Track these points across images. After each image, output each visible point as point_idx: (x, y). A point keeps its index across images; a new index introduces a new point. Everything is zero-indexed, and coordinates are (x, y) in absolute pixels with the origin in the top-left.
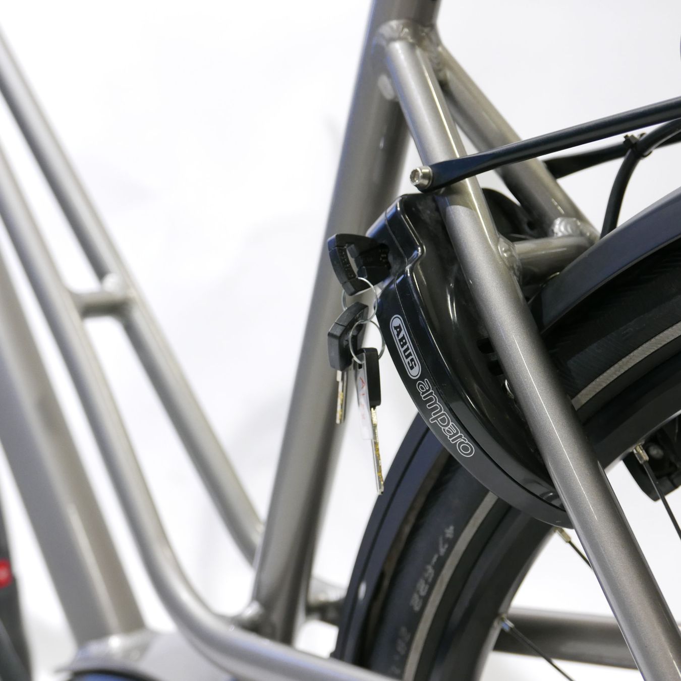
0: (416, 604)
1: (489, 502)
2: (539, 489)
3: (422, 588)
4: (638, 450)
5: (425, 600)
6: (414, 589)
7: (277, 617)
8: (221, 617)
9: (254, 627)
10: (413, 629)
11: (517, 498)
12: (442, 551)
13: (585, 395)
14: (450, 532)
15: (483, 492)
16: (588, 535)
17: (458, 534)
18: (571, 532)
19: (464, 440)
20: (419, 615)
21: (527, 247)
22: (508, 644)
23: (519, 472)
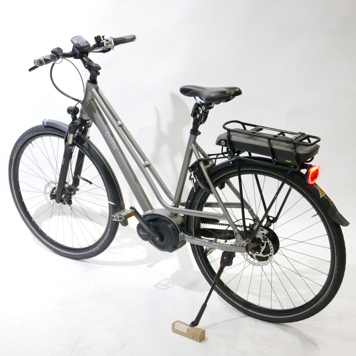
0: (196, 203)
1: (204, 191)
2: (210, 191)
3: (197, 200)
4: (219, 186)
5: (197, 202)
6: (196, 201)
7: (177, 205)
8: (170, 206)
9: (174, 206)
10: (196, 205)
11: (207, 191)
12: (199, 197)
13: (214, 181)
14: (200, 195)
15: (203, 190)
16: (215, 195)
17: (201, 195)
18: (213, 194)
19: (203, 187)
20: (196, 204)
21: (208, 166)
22: (206, 206)
23: (208, 189)
